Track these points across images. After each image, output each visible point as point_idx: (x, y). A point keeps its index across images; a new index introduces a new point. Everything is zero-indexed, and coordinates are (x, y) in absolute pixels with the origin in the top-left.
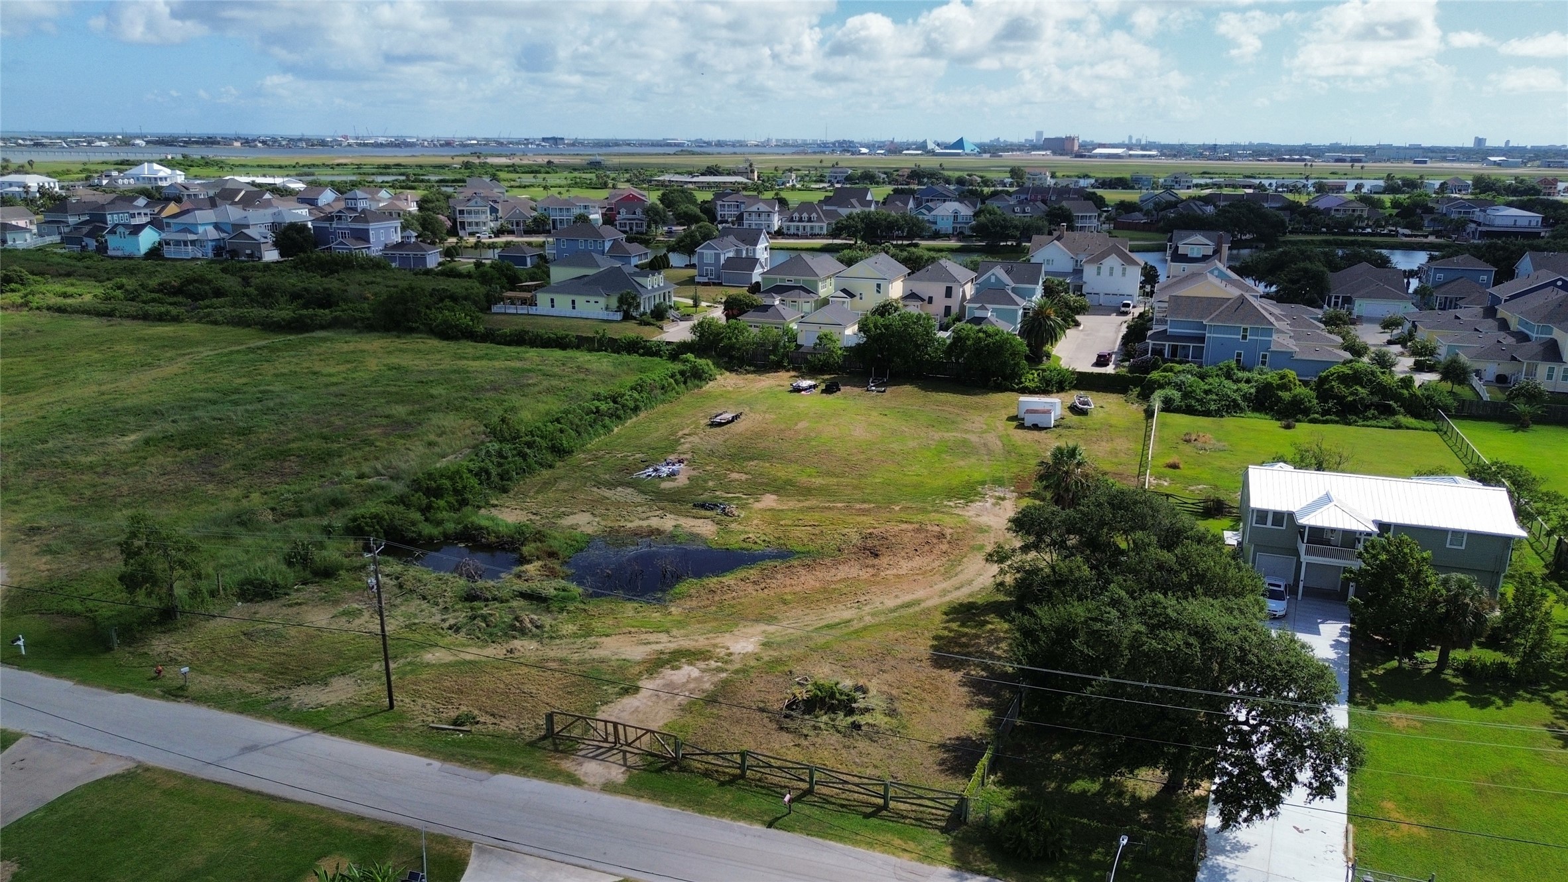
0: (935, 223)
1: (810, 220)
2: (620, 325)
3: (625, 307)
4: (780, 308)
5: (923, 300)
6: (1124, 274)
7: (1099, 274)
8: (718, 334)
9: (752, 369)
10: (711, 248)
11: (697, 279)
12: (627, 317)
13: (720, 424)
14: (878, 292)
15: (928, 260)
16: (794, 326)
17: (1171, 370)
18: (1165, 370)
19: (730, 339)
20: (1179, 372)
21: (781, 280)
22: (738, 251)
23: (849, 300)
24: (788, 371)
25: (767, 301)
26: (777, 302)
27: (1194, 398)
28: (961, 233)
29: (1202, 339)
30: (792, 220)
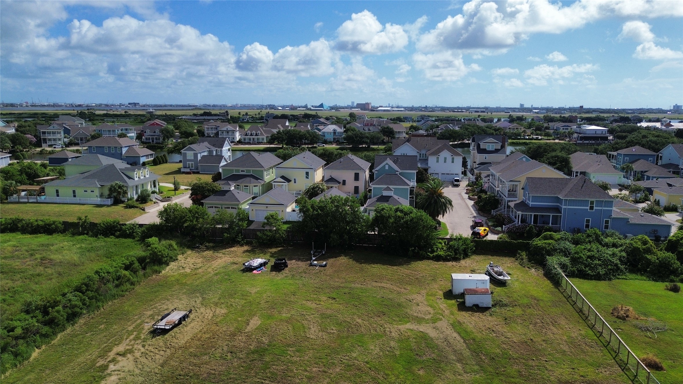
0: (324, 136)
1: (256, 135)
2: (109, 209)
3: (115, 194)
4: (235, 192)
5: (339, 183)
6: (453, 162)
7: (438, 161)
8: (182, 217)
9: (211, 244)
10: (191, 149)
11: (182, 170)
12: (117, 202)
13: (164, 332)
14: (307, 178)
15: (336, 155)
16: (245, 206)
17: (551, 238)
18: (545, 238)
19: (191, 221)
20: (559, 239)
21: (236, 171)
22: (210, 152)
23: (287, 184)
24: (242, 245)
25: (225, 188)
26: (232, 188)
27: (582, 263)
28: (338, 141)
29: (557, 210)
30: (246, 135)
